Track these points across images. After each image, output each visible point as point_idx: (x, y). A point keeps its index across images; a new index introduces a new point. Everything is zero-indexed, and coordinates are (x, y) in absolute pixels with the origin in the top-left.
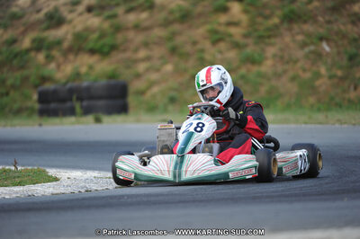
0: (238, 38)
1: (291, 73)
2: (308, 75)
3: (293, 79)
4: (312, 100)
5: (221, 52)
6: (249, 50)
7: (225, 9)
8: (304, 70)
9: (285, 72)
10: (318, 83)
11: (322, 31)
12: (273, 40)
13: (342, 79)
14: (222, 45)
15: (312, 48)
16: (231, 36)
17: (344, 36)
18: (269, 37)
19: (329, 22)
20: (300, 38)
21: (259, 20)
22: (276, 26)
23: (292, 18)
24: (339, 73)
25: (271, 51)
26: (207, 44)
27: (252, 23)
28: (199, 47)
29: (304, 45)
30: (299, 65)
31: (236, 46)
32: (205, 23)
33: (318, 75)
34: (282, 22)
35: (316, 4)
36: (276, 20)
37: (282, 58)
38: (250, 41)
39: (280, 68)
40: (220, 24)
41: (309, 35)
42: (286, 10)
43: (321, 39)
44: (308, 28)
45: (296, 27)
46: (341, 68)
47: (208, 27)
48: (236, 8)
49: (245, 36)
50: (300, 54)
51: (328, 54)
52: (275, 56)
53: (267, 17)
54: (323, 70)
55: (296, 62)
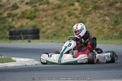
0: (77, 14)
1: (95, 27)
2: (101, 28)
3: (96, 29)
4: (102, 36)
5: (71, 19)
6: (81, 19)
7: (73, 5)
8: (100, 26)
9: (93, 26)
10: (104, 30)
11: (106, 13)
12: (89, 15)
13: (112, 29)
14: (72, 17)
15: (102, 18)
16: (75, 13)
17: (113, 15)
18: (88, 14)
19: (108, 10)
20: (98, 15)
21: (85, 8)
22: (90, 11)
23: (96, 8)
24: (111, 27)
25: (88, 19)
26: (67, 16)
27: (82, 9)
28: (64, 17)
29: (99, 17)
30: (98, 24)
31: (77, 17)
32: (66, 9)
33: (104, 28)
34: (92, 9)
35: (104, 3)
36: (90, 9)
37: (92, 21)
38: (81, 15)
39: (91, 25)
40: (71, 10)
41: (101, 14)
42: (94, 5)
43: (105, 15)
44: (101, 11)
45: (97, 11)
46: (112, 25)
47: (67, 10)
48: (77, 4)
49: (80, 14)
50: (98, 20)
51: (107, 20)
52: (90, 21)
53: (87, 8)
54: (106, 26)
55: (97, 23)
